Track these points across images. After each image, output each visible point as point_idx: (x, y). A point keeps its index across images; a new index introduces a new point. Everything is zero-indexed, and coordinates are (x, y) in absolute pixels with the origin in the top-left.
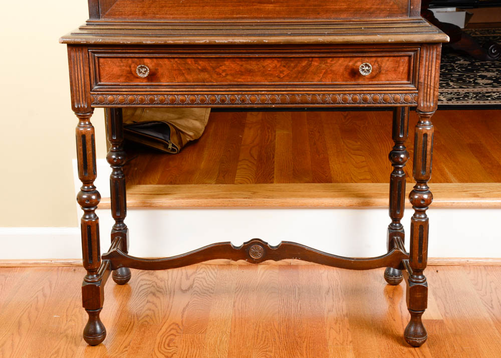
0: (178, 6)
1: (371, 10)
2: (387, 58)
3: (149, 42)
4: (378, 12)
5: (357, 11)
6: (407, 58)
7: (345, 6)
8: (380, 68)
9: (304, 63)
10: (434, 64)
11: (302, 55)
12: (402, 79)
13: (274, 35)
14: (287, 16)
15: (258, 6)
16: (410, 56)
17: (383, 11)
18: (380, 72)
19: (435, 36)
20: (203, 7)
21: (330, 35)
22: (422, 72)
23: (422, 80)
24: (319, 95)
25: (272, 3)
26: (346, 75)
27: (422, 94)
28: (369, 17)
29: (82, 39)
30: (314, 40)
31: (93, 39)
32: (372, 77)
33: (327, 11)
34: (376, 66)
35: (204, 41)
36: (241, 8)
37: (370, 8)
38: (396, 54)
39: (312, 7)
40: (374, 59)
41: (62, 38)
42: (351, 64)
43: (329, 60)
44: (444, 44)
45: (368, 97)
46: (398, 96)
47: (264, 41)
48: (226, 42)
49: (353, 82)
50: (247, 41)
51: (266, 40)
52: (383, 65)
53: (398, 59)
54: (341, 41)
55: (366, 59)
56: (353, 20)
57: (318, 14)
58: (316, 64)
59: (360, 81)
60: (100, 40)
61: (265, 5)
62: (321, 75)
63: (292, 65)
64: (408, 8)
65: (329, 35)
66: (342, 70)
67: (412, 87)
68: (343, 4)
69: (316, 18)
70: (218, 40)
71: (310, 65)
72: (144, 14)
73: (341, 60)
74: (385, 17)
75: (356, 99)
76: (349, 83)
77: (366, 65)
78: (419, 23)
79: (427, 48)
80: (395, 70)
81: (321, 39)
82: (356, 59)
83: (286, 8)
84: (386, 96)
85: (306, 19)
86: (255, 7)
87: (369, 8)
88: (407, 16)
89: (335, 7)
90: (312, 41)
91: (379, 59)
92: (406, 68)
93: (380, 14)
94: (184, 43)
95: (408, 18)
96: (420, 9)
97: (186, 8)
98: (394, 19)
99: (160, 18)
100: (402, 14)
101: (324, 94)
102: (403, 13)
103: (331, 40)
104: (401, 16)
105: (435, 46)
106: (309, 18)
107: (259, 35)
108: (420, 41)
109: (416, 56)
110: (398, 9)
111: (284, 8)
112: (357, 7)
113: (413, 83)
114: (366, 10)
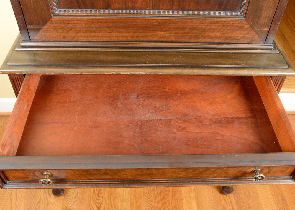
0: (90, 32)
7: (219, 35)
15: (153, 33)
20: (110, 32)
25: (163, 31)
35: (113, 73)
36: (139, 34)
39: (195, 35)
48: (129, 73)
50: (145, 73)
51: (160, 72)
56: (224, 45)
61: (159, 32)
68: (218, 33)
70: (122, 72)
72: (64, 37)
78: (271, 49)
83: (174, 34)
86: (150, 33)
89: (211, 35)
97: (96, 33)
100: (260, 41)
111: (173, 35)
112: (228, 35)
114: (235, 38)
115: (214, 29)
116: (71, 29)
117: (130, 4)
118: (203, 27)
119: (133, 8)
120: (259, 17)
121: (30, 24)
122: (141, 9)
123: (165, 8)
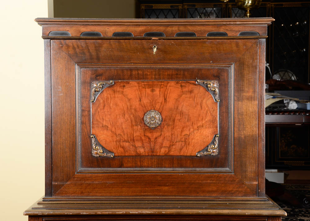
0: (105, 188)
1: (233, 192)
3: (85, 213)
4: (237, 193)
5: (223, 192)
7: (215, 189)
13: (169, 208)
14: (177, 194)
15: (158, 188)
17: (240, 192)
19: (277, 212)
20: (122, 188)
21: (206, 209)
25: (167, 186)
28: (232, 196)
29: (39, 212)
31: (46, 212)
33: (204, 192)
35: (122, 212)
36: (147, 189)
37: (232, 190)
39: (194, 189)
41: (26, 211)
47: (163, 212)
48: (137, 213)
50: (151, 212)
51: (164, 212)
54: (214, 213)
56: (221, 198)
57: (198, 193)
60: (51, 212)
61: (163, 187)
64: (257, 191)
68: (214, 187)
69: (197, 196)
70: (131, 211)
72: (82, 193)
74: (242, 196)
78: (265, 201)
79: (272, 218)
81: (200, 211)
83: (176, 189)
85: (190, 196)
86: (156, 188)
88: (257, 196)
89: (208, 189)
90: (195, 213)
93: (238, 194)
94: (109, 214)
95: (258, 198)
96: (265, 192)
97: (110, 189)
98: (248, 198)
99: (93, 196)
100: (253, 195)
102: (254, 194)
103: (207, 212)
105: (277, 218)
106: (192, 196)
107: (159, 208)
108: (267, 214)
110: (250, 192)
111: (175, 189)
112: (223, 189)
114: (229, 191)
115: (210, 183)
116: (89, 184)
117: (139, 163)
118: (200, 181)
119: (141, 167)
120: (246, 171)
121: (55, 181)
122: (148, 167)
123: (167, 166)
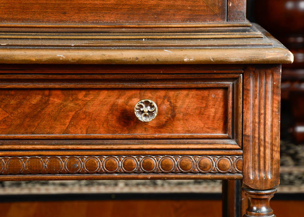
1: (159, 9)
2: (185, 92)
4: (172, 12)
5: (134, 11)
6: (220, 93)
8: (173, 108)
9: (36, 99)
10: (269, 102)
11: (30, 85)
12: (215, 130)
14: (6, 16)
16: (226, 89)
17: (180, 10)
18: (174, 116)
19: (266, 52)
21: (78, 49)
22: (249, 117)
23: (249, 131)
24: (63, 157)
26: (113, 121)
27: (250, 156)
28: (156, 20)
30: (48, 57)
32: (161, 127)
33: (80, 9)
34: (166, 106)
37: (158, 5)
38: (201, 84)
40: (162, 93)
42: (121, 101)
43: (81, 95)
44: (286, 65)
45: (153, 161)
46: (207, 160)
49: (126, 135)
52: (179, 104)
53: (206, 93)
54: (99, 58)
55: (148, 94)
56: (127, 25)
57: (65, 13)
58: (57, 101)
59: (139, 133)
62: (68, 121)
63: (13, 102)
64: (223, 5)
65: (78, 47)
66: (104, 111)
67: (232, 144)
69: (61, 21)
71: (46, 103)
73: (103, 95)
74: (184, 21)
75: (131, 164)
76: (118, 135)
77: (147, 103)
78: (244, 31)
80: (201, 113)
81: (61, 55)
82: (129, 93)
84: (186, 160)
85: (43, 22)
87: (155, 5)
88: (223, 19)
90: (45, 58)
91: (171, 93)
92: (221, 111)
93: (174, 15)
95: (225, 23)
96: (245, 7)
100: (214, 16)
101: (72, 156)
102: (216, 15)
103: (79, 57)
104: (213, 20)
105: (269, 71)
106: (48, 21)
108: (240, 60)
109: (236, 88)
110: (206, 8)
112: (133, 2)
113: (234, 136)
114: (150, 9)
